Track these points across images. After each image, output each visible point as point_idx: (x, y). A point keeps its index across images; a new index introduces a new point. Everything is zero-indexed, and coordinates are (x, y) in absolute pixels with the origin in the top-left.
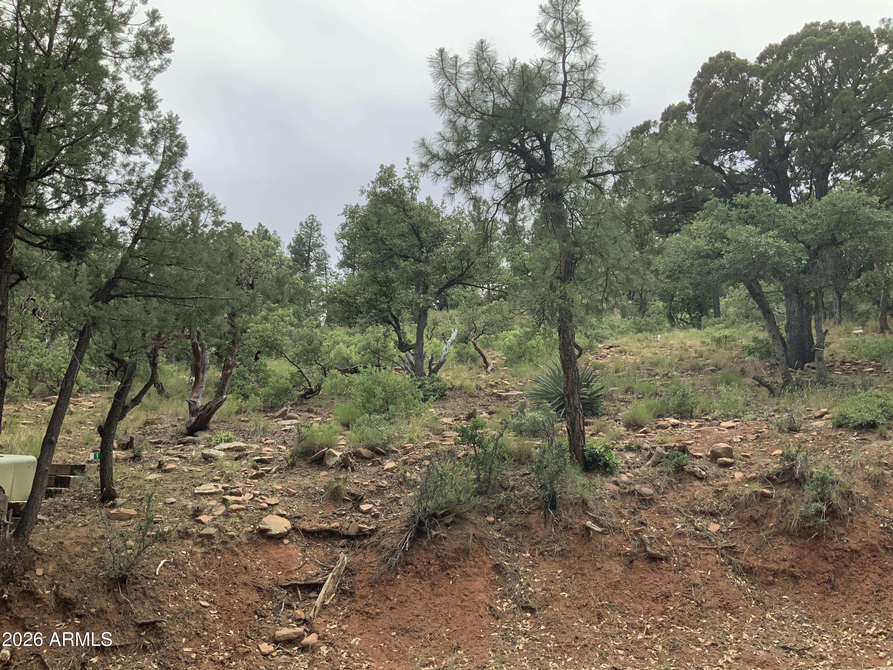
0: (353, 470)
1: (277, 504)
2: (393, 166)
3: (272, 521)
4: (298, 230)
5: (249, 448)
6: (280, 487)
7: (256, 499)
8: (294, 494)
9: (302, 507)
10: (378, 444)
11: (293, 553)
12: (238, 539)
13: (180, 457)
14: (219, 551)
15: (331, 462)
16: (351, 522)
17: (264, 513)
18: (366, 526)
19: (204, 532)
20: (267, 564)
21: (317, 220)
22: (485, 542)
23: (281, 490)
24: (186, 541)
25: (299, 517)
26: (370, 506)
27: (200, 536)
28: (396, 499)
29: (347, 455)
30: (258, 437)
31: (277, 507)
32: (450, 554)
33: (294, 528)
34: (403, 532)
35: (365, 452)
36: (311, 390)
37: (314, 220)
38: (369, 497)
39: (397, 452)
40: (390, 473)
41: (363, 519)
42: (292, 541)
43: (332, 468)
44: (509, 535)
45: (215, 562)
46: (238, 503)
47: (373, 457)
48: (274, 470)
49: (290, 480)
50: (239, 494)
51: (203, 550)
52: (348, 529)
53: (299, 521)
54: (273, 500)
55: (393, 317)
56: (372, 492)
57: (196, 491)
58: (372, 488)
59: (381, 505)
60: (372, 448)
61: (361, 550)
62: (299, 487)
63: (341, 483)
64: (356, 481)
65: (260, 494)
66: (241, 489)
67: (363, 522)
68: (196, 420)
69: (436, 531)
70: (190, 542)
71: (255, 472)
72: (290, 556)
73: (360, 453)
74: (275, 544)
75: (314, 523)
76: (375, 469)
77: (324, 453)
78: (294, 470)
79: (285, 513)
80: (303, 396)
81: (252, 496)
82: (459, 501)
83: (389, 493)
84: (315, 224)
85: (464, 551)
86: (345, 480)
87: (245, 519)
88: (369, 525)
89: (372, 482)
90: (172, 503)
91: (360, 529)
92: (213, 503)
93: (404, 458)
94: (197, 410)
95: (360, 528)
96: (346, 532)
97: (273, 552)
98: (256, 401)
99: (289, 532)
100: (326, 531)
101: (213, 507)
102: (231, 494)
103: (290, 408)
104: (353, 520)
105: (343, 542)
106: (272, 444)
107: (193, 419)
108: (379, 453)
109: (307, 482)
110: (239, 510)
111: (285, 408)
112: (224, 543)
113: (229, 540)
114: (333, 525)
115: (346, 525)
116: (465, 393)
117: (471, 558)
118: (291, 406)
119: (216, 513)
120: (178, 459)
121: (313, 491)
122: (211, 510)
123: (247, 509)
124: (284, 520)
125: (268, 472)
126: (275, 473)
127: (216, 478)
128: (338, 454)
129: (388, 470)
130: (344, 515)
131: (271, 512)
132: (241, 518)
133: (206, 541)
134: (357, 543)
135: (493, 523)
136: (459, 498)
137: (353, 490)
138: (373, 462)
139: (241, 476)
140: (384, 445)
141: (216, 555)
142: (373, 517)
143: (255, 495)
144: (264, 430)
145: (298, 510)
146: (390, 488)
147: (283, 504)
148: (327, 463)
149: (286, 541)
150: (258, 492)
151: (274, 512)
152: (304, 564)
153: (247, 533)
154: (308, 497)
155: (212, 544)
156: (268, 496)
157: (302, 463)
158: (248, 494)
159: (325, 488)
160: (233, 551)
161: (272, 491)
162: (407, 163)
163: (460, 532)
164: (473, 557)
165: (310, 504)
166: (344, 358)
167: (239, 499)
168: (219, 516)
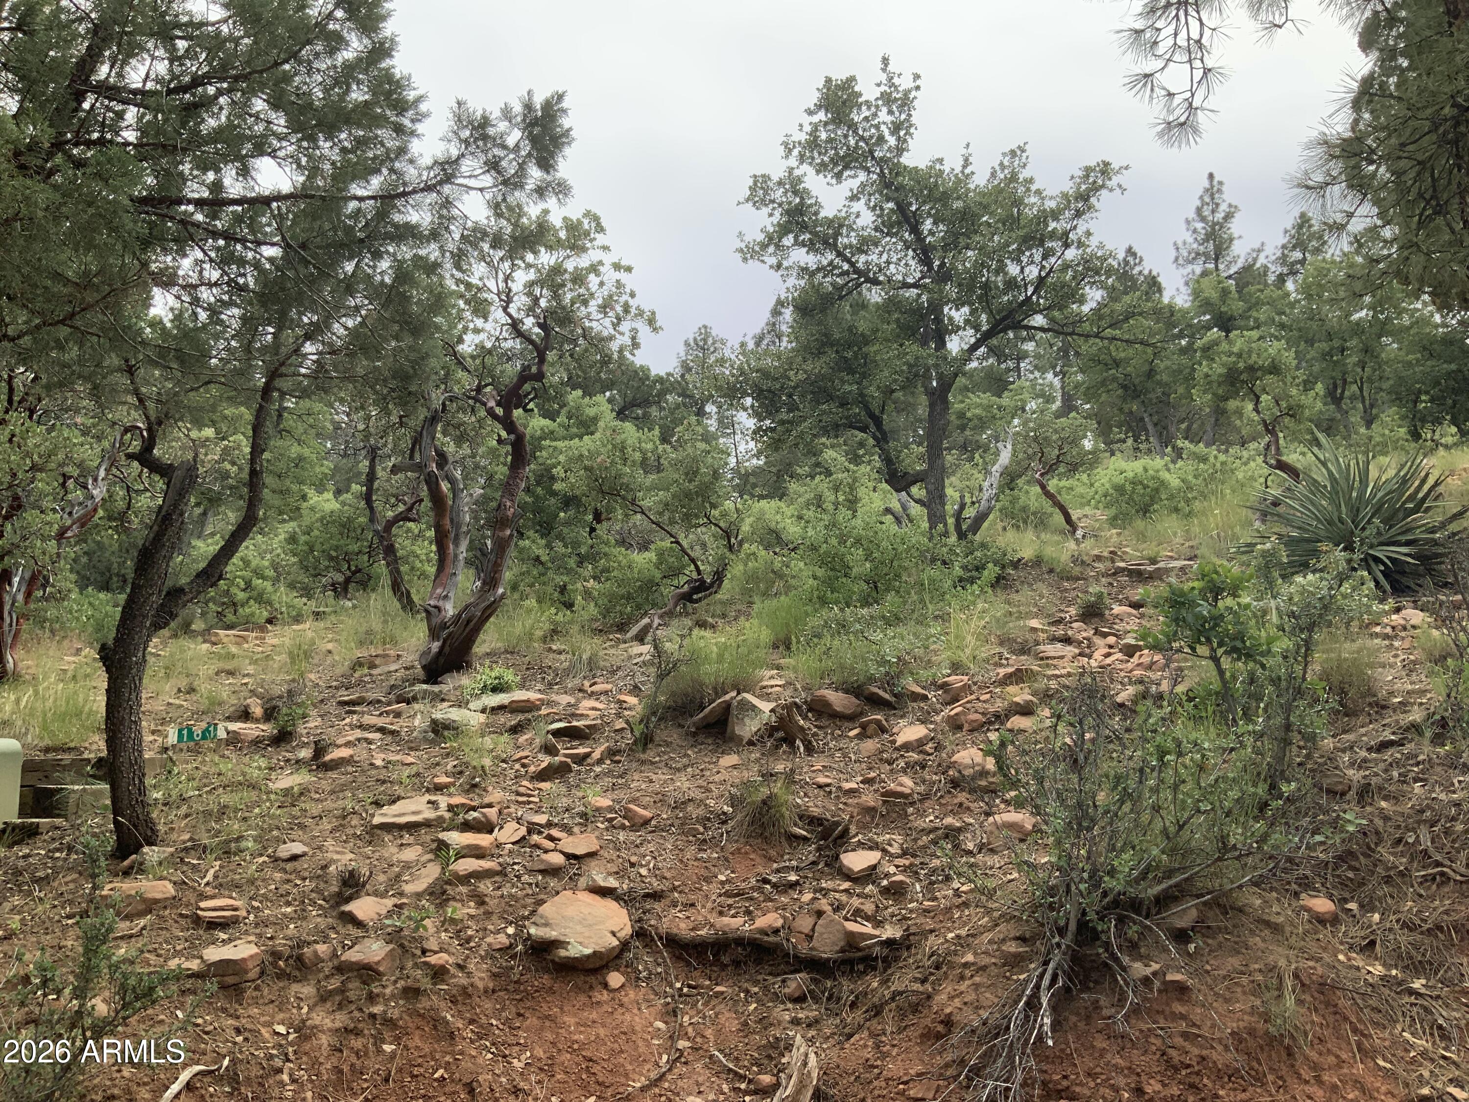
0: (810, 750)
1: (592, 855)
2: (852, 79)
3: (570, 911)
4: (683, 354)
5: (550, 703)
6: (605, 802)
7: (535, 838)
8: (647, 822)
9: (668, 860)
10: (871, 679)
11: (639, 1023)
12: (462, 979)
13: (382, 730)
14: (390, 1023)
15: (749, 727)
16: (820, 914)
17: (553, 883)
18: (867, 928)
19: (353, 955)
20: (547, 1069)
21: (714, 333)
22: (1344, 1003)
23: (611, 809)
24: (295, 987)
25: (656, 896)
26: (873, 857)
27: (342, 968)
28: (952, 834)
29: (788, 707)
30: (577, 681)
31: (593, 863)
32: (1219, 1057)
33: (640, 934)
34: (1015, 962)
35: (838, 700)
36: (702, 581)
37: (707, 335)
38: (864, 827)
39: (925, 698)
40: (914, 756)
41: (856, 902)
42: (634, 979)
43: (751, 743)
44: (1417, 968)
45: (373, 1064)
46: (478, 853)
47: (862, 714)
48: (596, 755)
49: (637, 782)
50: (487, 827)
51: (341, 1019)
52: (810, 937)
53: (658, 906)
54: (579, 844)
55: (872, 415)
56: (870, 811)
57: (377, 820)
58: (869, 799)
59: (904, 853)
60: (856, 690)
61: (858, 1016)
62: (661, 799)
63: (777, 787)
64: (822, 780)
65: (550, 825)
66: (492, 813)
67: (858, 913)
68: (442, 648)
69: (1146, 959)
70: (307, 990)
71: (546, 761)
72: (628, 1034)
73: (826, 704)
74: (578, 989)
75: (703, 913)
76: (870, 745)
77: (728, 706)
78: (650, 754)
79: (612, 883)
80: (687, 597)
81: (523, 831)
82: (1224, 846)
83: (922, 814)
84: (710, 341)
85: (1272, 1041)
86: (790, 778)
87: (492, 903)
88: (878, 924)
89: (867, 781)
90: (294, 858)
91: (852, 941)
92: (410, 854)
93: (948, 712)
94: (444, 626)
95: (850, 935)
96: (803, 949)
97: (570, 1020)
98: (588, 611)
99: (625, 945)
100: (740, 941)
101: (407, 866)
102: (467, 827)
103: (657, 621)
104: (824, 904)
105: (798, 981)
106: (606, 693)
107: (436, 646)
108: (876, 702)
109: (684, 784)
110: (479, 875)
111: (646, 621)
112: (412, 993)
113: (426, 983)
114: (761, 922)
115: (805, 923)
116: (1051, 571)
117: (1306, 1074)
118: (661, 617)
119: (409, 888)
120: (377, 736)
121: (701, 811)
122: (398, 876)
123: (502, 873)
124: (610, 906)
125: (581, 760)
126: (600, 761)
127: (443, 779)
128: (766, 707)
129: (907, 746)
130: (793, 885)
131: (573, 883)
132: (481, 901)
133: (355, 989)
134: (847, 987)
135: (1334, 920)
136: (1223, 839)
137: (816, 806)
138: (864, 727)
139: (511, 773)
140: (889, 681)
141: (379, 1040)
142: (886, 891)
143: (533, 828)
144: (592, 664)
145: (655, 872)
146: (925, 797)
147: (614, 854)
148: (738, 731)
149: (615, 979)
150: (541, 819)
151: (582, 882)
152: (672, 1063)
153: (492, 953)
154: (685, 828)
155: (372, 998)
156: (570, 832)
157: (674, 735)
158: (511, 826)
159: (734, 801)
160: (437, 1022)
161: (584, 815)
162: (884, 70)
163: (1234, 962)
164: (1315, 1067)
165: (690, 852)
166: (772, 531)
167: (483, 840)
168: (419, 895)
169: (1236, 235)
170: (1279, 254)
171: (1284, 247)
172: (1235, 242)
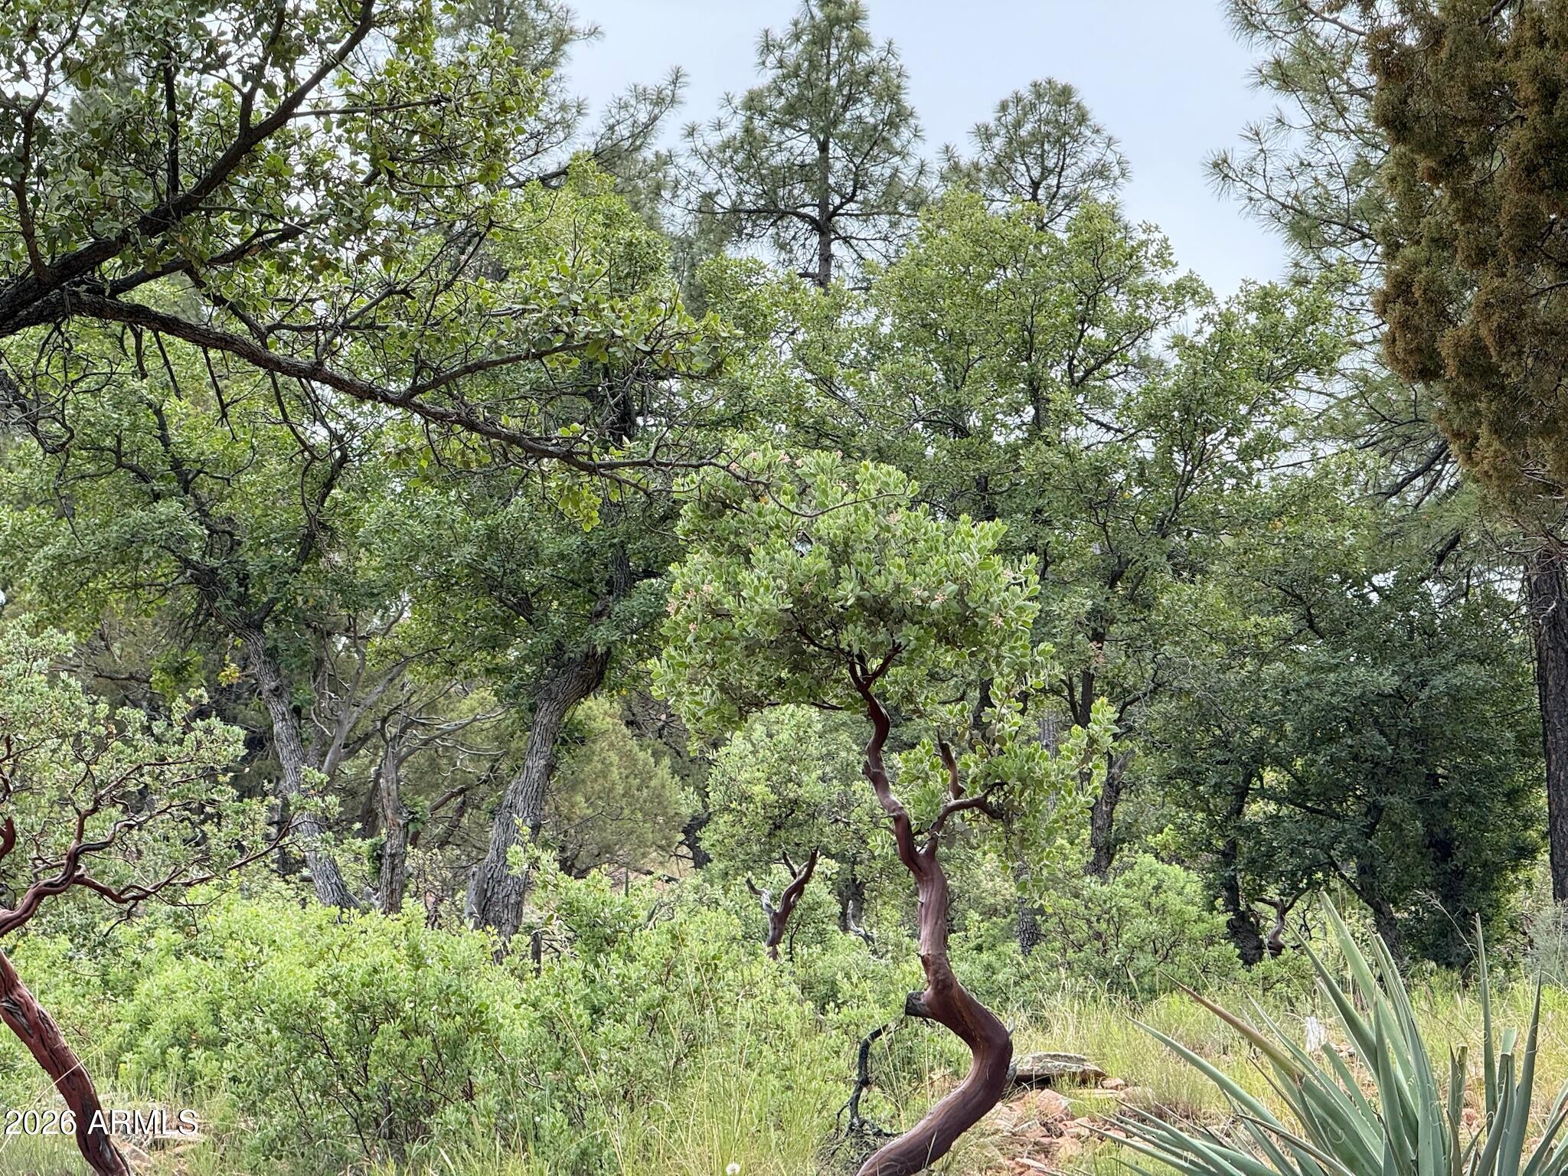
169: (580, 24)
170: (734, 127)
171: (753, 104)
172: (574, 49)
